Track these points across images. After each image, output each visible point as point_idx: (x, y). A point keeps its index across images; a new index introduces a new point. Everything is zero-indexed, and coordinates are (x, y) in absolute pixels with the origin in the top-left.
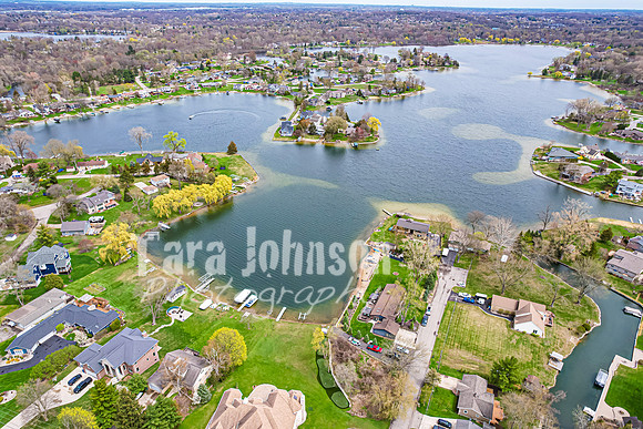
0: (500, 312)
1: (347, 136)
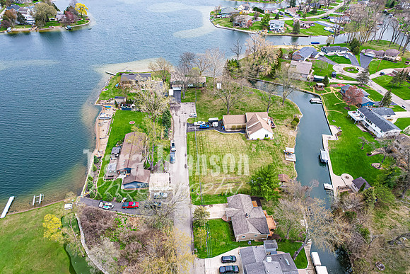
0: (233, 129)
1: (58, 22)
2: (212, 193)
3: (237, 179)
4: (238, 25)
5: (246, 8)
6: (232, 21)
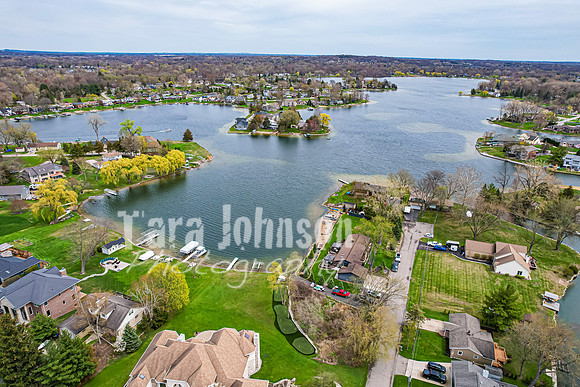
0: (476, 258)
1: (299, 130)
2: (433, 309)
3: (467, 304)
4: (514, 156)
5: (532, 138)
6: (506, 149)
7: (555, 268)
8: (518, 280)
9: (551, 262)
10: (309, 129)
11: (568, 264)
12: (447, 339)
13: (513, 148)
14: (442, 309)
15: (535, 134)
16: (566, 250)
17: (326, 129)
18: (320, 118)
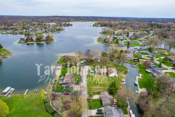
1: (44, 40)
2: (95, 92)
3: (104, 88)
4: (107, 42)
5: (110, 37)
6: (105, 41)
7: (123, 72)
8: (115, 78)
9: (121, 71)
10: (47, 40)
11: (125, 70)
12: (101, 100)
13: (107, 40)
14: (97, 91)
15: (111, 36)
16: (124, 67)
17: (53, 40)
18: (50, 36)
